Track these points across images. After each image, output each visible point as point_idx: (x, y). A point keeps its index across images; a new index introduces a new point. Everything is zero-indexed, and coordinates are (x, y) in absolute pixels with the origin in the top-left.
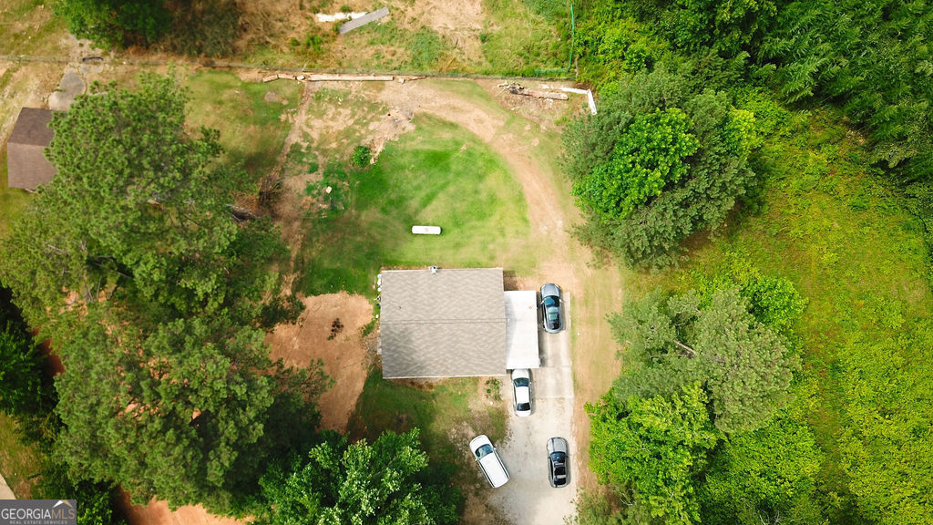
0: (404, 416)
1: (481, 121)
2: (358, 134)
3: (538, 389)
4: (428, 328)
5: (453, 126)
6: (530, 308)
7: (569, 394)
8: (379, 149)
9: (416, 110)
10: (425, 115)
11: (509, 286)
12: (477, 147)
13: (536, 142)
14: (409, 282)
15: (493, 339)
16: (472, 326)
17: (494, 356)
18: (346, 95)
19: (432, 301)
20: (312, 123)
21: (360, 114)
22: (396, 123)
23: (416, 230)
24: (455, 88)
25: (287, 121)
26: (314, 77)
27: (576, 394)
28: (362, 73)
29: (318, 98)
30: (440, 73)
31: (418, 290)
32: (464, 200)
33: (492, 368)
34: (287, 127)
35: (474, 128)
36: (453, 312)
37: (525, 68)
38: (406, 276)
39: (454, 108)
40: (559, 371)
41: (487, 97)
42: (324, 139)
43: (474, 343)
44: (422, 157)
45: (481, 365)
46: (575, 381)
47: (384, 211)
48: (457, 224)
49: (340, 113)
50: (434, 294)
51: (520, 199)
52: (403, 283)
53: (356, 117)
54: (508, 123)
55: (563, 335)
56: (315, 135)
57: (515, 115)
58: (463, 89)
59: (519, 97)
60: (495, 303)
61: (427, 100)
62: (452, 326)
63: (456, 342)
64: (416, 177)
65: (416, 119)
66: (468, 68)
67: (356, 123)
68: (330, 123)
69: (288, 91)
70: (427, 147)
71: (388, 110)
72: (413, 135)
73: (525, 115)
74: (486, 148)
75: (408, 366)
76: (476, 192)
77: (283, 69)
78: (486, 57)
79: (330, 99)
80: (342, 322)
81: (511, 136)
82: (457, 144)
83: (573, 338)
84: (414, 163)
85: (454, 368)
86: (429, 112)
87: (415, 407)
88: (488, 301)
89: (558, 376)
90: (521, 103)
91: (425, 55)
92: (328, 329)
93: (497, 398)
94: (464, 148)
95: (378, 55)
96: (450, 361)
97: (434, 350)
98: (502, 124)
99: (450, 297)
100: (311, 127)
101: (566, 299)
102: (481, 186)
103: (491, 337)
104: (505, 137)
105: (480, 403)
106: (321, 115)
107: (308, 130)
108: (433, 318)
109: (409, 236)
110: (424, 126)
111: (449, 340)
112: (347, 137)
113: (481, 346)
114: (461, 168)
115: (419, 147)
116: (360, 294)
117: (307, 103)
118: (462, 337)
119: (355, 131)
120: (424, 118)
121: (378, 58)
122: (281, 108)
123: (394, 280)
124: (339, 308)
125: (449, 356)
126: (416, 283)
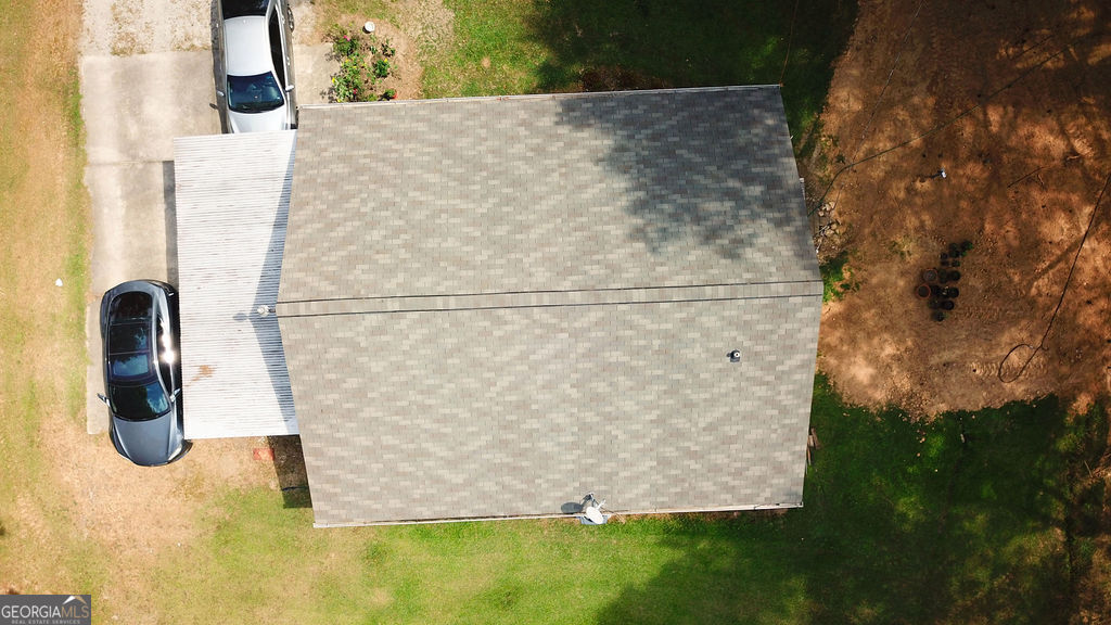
3: (208, 83)
4: (614, 269)
6: (206, 370)
7: (97, 68)
11: (287, 449)
14: (693, 465)
15: (340, 232)
16: (424, 284)
17: (340, 169)
19: (601, 387)
27: (73, 70)
31: (656, 432)
33: (351, 130)
36: (507, 341)
40: (129, 148)
43: (419, 215)
45: (396, 137)
46: (74, 118)
50: (590, 417)
52: (719, 459)
55: (115, 274)
60: (331, 386)
62: (511, 282)
63: (494, 219)
75: (684, 130)
80: (922, 309)
83: (77, 268)
85: (505, 124)
88: (360, 394)
89: (133, 130)
92: (972, 282)
96: (518, 148)
97: (581, 187)
99: (522, 406)
101: (98, 412)
103: (347, 241)
108: (595, 314)
111: (523, 227)
113: (387, 205)
118: (469, 240)
123: (756, 471)
124: (934, 360)
125: (523, 169)
126: (664, 462)
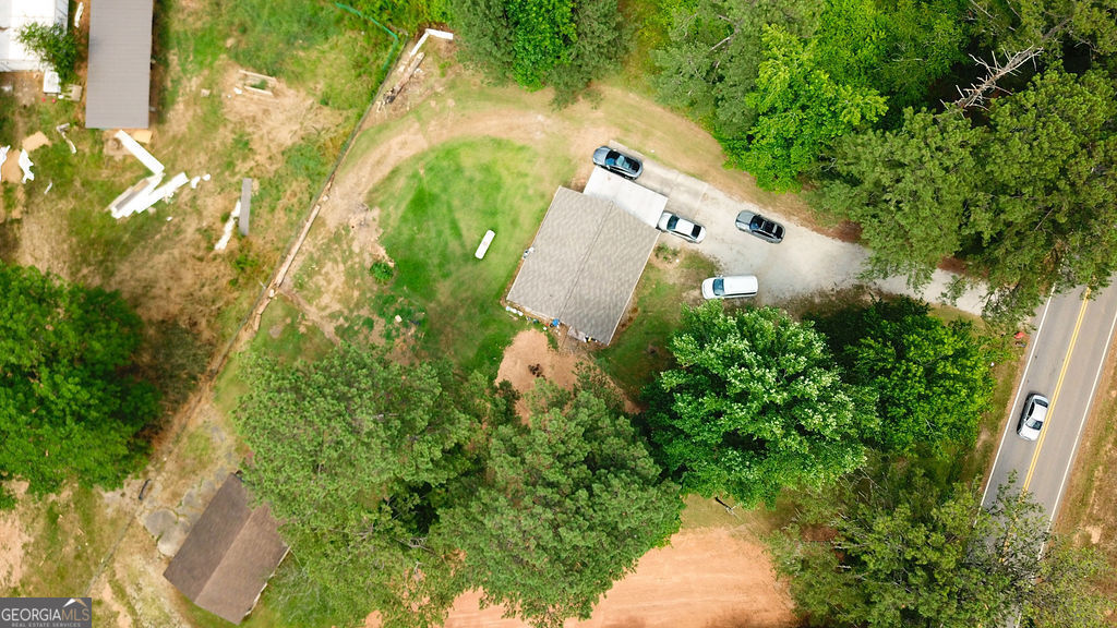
0: (650, 346)
1: (404, 144)
2: (357, 266)
3: (685, 212)
4: (584, 278)
5: (395, 172)
6: (609, 179)
7: (703, 187)
8: (382, 252)
9: (361, 199)
10: (370, 193)
11: (581, 189)
12: (428, 159)
13: (451, 102)
14: (530, 278)
15: (623, 224)
16: (602, 236)
17: (639, 233)
18: (311, 258)
19: (559, 264)
20: (323, 304)
21: (337, 255)
22: (364, 224)
23: (480, 254)
24: (359, 152)
25: (307, 327)
26: (279, 279)
27: (705, 181)
28: (298, 233)
29: (301, 286)
30: (338, 159)
31: (543, 272)
32: (473, 196)
33: (647, 240)
34: (314, 330)
35: (408, 153)
36: (580, 248)
37: (374, 78)
38: (523, 279)
39: (379, 163)
40: (678, 185)
41: (384, 126)
42: (345, 300)
43: (618, 244)
44: (410, 216)
45: (642, 249)
46: (693, 176)
47: (446, 276)
48: (493, 214)
49: (327, 273)
50: (553, 259)
51: (498, 144)
52: (529, 284)
53: (339, 259)
54: (419, 119)
55: (647, 166)
56: (337, 307)
57: (415, 110)
58: (364, 146)
59: (399, 98)
60: (590, 206)
61: (357, 185)
62: (593, 255)
63: (609, 259)
64: (428, 231)
65: (370, 203)
66: (347, 130)
67: (345, 263)
68: (333, 286)
69: (279, 312)
70: (403, 206)
71: (348, 226)
72: (384, 214)
73: (419, 100)
74: (433, 151)
75: (608, 316)
76: (471, 181)
77: (254, 306)
78: (343, 109)
79: (308, 276)
80: (534, 364)
81: (433, 123)
82: (415, 175)
83: (654, 157)
84: (413, 226)
85: (631, 276)
86: (370, 186)
87: (647, 333)
88: (585, 211)
89: (682, 188)
90: (406, 99)
91: (312, 164)
92: (535, 379)
93: (675, 254)
94: (422, 172)
95: (288, 210)
96: (623, 275)
97: (606, 284)
98: (417, 125)
99: (564, 244)
100: (326, 307)
101: (616, 146)
102: (467, 174)
103: (620, 226)
104: (431, 129)
105: (672, 272)
106: (319, 292)
107: (328, 311)
108: (576, 269)
109: (482, 264)
110: (381, 199)
111: (604, 265)
112: (355, 277)
113: (624, 239)
114: (440, 184)
115: (400, 213)
116: (515, 334)
117: (300, 299)
118: (607, 251)
119: (352, 267)
120: (374, 195)
121: (290, 211)
122: (292, 327)
123: (521, 291)
124: (519, 361)
125: (617, 274)
126: (534, 272)
